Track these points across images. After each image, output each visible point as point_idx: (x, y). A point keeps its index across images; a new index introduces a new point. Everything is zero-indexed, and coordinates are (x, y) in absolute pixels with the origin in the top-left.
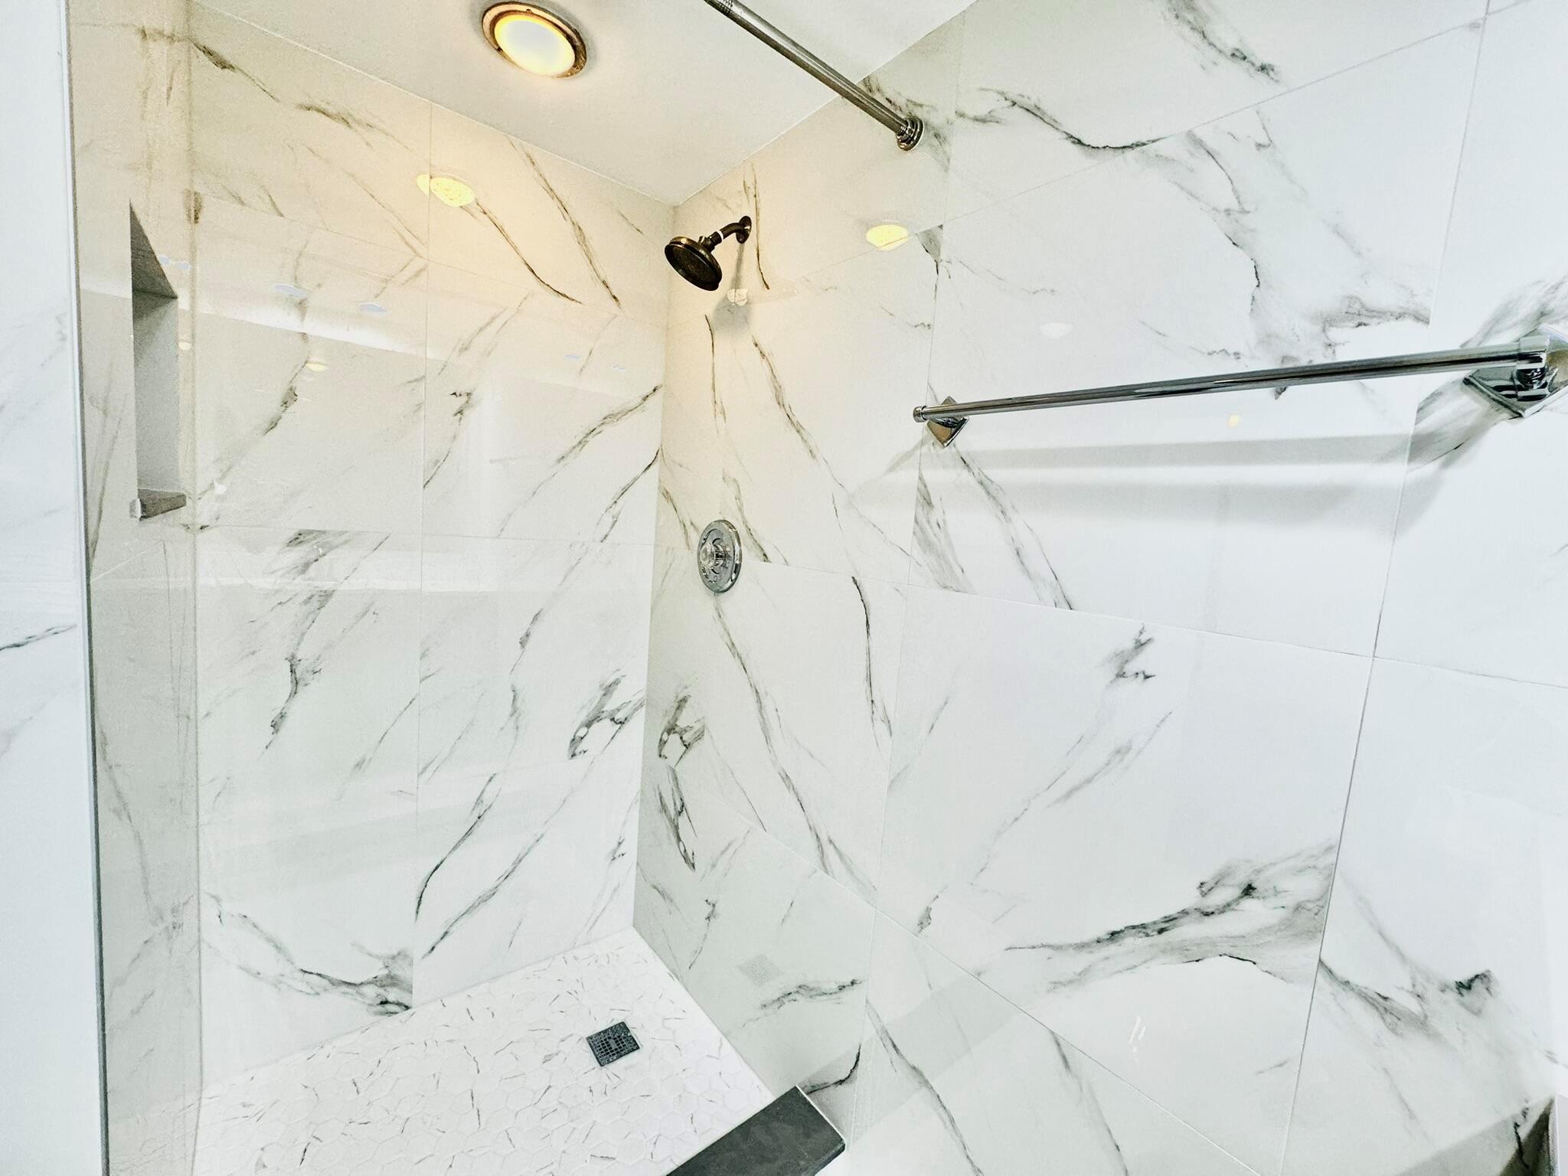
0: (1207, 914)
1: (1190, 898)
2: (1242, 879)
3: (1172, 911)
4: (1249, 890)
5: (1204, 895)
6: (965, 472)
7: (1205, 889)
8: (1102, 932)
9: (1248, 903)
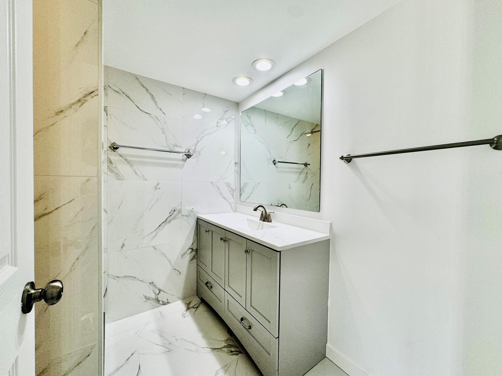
0: (171, 216)
1: (168, 215)
2: (173, 210)
3: (167, 218)
4: (174, 211)
5: (170, 214)
6: (121, 157)
7: (170, 213)
8: (158, 226)
9: (175, 212)
